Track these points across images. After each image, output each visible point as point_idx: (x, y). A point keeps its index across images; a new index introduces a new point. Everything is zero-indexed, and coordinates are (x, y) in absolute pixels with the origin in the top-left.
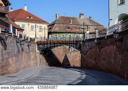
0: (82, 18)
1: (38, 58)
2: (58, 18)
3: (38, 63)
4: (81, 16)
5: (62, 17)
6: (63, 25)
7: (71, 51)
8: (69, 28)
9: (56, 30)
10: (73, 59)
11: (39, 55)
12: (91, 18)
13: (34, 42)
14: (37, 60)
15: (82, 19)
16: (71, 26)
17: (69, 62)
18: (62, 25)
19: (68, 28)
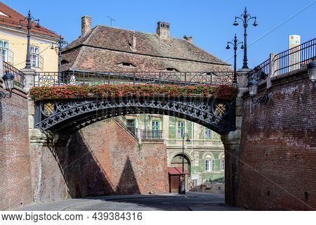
0: (165, 37)
1: (36, 164)
2: (88, 30)
3: (33, 184)
4: (163, 30)
5: (102, 29)
6: (108, 54)
7: (140, 142)
8: (127, 64)
9: (84, 65)
10: (145, 168)
11: (39, 147)
12: (191, 41)
13: (21, 89)
14: (33, 171)
15: (165, 41)
16: (134, 58)
17: (134, 179)
18: (103, 51)
19: (124, 64)
